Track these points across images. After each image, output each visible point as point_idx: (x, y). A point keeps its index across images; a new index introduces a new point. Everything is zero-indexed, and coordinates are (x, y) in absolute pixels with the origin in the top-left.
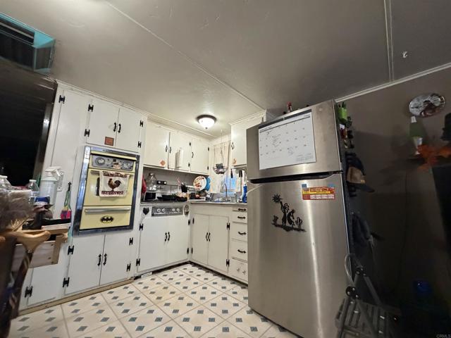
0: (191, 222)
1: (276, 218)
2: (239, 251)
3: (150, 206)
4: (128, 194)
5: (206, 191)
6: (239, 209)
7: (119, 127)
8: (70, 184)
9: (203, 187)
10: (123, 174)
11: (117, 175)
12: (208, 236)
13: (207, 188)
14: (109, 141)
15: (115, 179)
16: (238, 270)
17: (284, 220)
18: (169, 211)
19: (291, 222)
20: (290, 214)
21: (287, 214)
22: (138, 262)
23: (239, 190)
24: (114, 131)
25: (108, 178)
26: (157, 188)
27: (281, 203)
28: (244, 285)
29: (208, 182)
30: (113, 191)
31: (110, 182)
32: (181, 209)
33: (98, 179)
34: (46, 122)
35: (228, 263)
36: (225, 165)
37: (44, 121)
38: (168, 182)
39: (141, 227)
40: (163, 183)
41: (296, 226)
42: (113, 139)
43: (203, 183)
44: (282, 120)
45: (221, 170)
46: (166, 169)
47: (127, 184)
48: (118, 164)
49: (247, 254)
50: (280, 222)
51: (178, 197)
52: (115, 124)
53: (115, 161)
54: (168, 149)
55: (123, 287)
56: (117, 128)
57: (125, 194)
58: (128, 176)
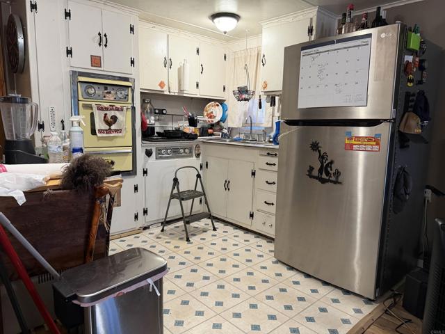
0: (204, 166)
1: (311, 169)
2: (266, 202)
3: (153, 146)
4: (126, 132)
5: (222, 124)
6: (268, 154)
7: (104, 39)
8: (62, 122)
9: (218, 118)
10: (118, 106)
11: (112, 108)
12: (227, 185)
13: (223, 119)
14: (96, 61)
15: (110, 114)
16: (264, 223)
17: (320, 171)
18: (176, 153)
19: (328, 174)
20: (328, 164)
21: (325, 164)
22: (145, 212)
23: (270, 125)
24: (100, 45)
25: (103, 113)
26: (155, 120)
27: (319, 152)
28: (270, 239)
29: (225, 110)
30: (110, 129)
31: (105, 117)
32: (190, 149)
33: (92, 115)
34: (21, 41)
35: (252, 216)
36: (251, 89)
37: (19, 40)
38: (169, 111)
39: (145, 172)
40: (161, 112)
41: (333, 178)
42: (100, 57)
43: (217, 112)
44: (332, 42)
45: (245, 96)
46: (167, 93)
47: (124, 119)
48: (110, 93)
49: (275, 206)
50: (315, 173)
51: (185, 133)
52: (99, 34)
53: (106, 89)
54: (168, 63)
55: (134, 236)
56: (103, 40)
57: (123, 132)
58: (125, 108)
